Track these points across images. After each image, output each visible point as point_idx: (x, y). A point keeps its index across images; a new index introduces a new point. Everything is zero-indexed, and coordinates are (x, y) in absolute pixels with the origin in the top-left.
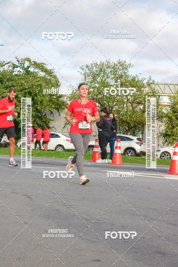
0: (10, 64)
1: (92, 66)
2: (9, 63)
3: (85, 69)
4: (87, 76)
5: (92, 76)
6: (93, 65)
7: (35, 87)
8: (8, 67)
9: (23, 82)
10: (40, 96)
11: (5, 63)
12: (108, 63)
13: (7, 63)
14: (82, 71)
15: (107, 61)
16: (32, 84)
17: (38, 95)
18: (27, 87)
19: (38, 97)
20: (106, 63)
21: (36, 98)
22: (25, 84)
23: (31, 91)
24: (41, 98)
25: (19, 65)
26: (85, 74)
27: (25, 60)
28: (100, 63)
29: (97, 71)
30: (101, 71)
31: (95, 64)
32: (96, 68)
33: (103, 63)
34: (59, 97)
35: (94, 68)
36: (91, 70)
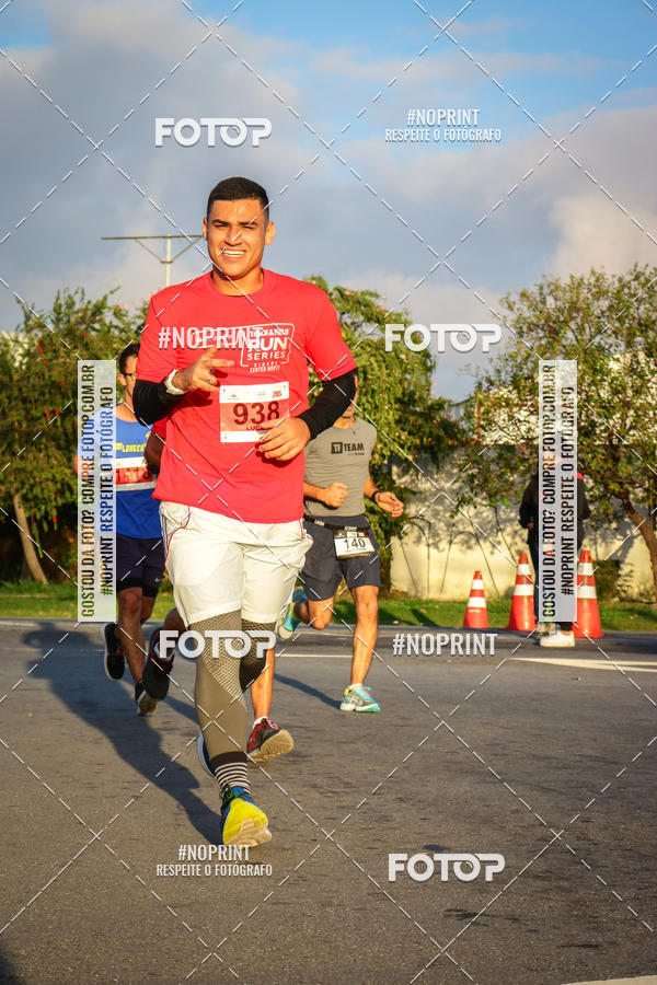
1: (541, 294)
3: (517, 306)
4: (525, 329)
5: (543, 329)
6: (546, 291)
12: (597, 281)
14: (507, 313)
15: (593, 273)
20: (593, 280)
28: (568, 281)
29: (560, 310)
30: (574, 307)
31: (552, 287)
32: (556, 299)
33: (582, 280)
34: (431, 408)
35: (550, 301)
36: (540, 306)
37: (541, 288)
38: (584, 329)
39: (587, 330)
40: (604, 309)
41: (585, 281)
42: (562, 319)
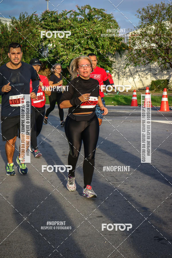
0: (72, 13)
1: (148, 9)
2: (70, 12)
3: (141, 12)
4: (144, 19)
5: (148, 19)
6: (149, 8)
7: (95, 32)
8: (70, 15)
9: (85, 28)
10: (101, 41)
11: (67, 12)
13: (69, 12)
14: (139, 14)
15: (162, 3)
16: (93, 30)
17: (99, 40)
18: (88, 33)
19: (99, 41)
20: (162, 5)
21: (97, 43)
22: (87, 31)
23: (93, 37)
24: (102, 43)
25: (80, 13)
26: (142, 17)
27: (85, 8)
28: (155, 5)
29: (153, 14)
30: (157, 13)
31: (151, 7)
32: (152, 11)
33: (159, 5)
34: (119, 40)
35: (150, 11)
36: (148, 12)
37: (148, 7)
38: (159, 19)
39: (160, 19)
40: (165, 13)
41: (160, 5)
42: (153, 16)
